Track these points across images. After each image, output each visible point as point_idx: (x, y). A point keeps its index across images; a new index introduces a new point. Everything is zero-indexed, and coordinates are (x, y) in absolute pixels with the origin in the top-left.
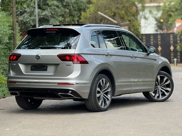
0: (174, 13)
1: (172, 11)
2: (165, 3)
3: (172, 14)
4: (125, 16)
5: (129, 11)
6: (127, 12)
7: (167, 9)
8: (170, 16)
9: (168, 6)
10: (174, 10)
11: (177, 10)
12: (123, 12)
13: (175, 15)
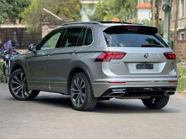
0: (109, 11)
1: (107, 10)
2: (100, 2)
3: (107, 12)
4: (70, 14)
5: (73, 9)
6: (71, 9)
7: (102, 7)
8: (105, 14)
9: (102, 5)
10: (109, 8)
11: (112, 9)
12: (68, 10)
13: (110, 14)
